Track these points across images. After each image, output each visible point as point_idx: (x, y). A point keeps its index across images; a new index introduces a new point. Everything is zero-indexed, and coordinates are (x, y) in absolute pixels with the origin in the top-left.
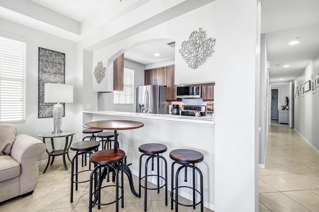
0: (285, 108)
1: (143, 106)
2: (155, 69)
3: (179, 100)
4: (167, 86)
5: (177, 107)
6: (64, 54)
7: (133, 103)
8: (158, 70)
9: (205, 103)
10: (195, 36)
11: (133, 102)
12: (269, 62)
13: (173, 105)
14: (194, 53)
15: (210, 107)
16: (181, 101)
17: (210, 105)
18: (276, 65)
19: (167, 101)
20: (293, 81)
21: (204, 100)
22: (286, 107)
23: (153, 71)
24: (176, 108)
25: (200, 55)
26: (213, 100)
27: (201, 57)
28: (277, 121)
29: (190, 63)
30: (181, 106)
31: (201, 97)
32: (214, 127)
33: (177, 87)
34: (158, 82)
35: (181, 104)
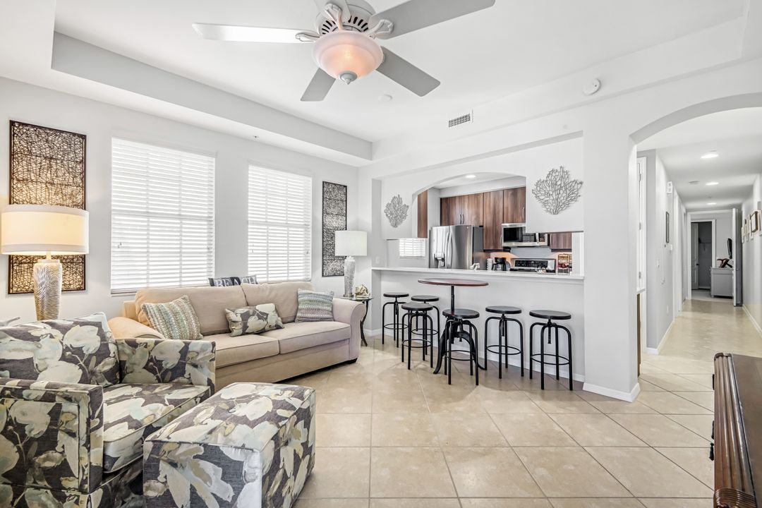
0: (726, 263)
1: (443, 260)
2: (460, 197)
3: (507, 249)
4: (484, 226)
5: (503, 261)
6: (346, 187)
7: (424, 255)
8: (466, 200)
9: (555, 255)
10: (554, 174)
11: (424, 253)
12: (671, 183)
13: (496, 259)
14: (554, 195)
15: (563, 261)
16: (509, 252)
17: (563, 257)
18: (691, 182)
19: (484, 251)
20: (739, 207)
21: (553, 250)
22: (728, 260)
23: (457, 200)
24: (501, 263)
25: (562, 198)
26: (570, 250)
27: (563, 201)
28: (708, 292)
29: (548, 207)
30: (508, 260)
31: (549, 245)
32: (583, 285)
33: (505, 229)
34: (466, 220)
35: (508, 256)
